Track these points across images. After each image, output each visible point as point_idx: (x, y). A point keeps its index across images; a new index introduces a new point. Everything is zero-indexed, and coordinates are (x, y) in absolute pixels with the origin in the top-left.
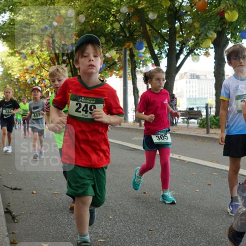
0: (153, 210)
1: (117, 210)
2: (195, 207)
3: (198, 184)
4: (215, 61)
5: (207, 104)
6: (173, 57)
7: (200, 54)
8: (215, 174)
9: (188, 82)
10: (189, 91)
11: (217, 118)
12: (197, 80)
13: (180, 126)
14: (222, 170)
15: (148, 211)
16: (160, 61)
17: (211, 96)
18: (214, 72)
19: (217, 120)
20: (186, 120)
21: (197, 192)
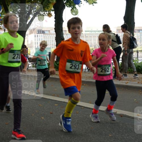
2: (41, 131)
3: (43, 113)
4: (55, 20)
5: (50, 53)
7: (44, 15)
8: (56, 105)
9: (36, 36)
10: (37, 42)
11: (58, 63)
12: (43, 34)
13: (31, 69)
14: (61, 102)
15: (5, 135)
17: (54, 47)
18: (55, 29)
20: (35, 65)
21: (42, 119)
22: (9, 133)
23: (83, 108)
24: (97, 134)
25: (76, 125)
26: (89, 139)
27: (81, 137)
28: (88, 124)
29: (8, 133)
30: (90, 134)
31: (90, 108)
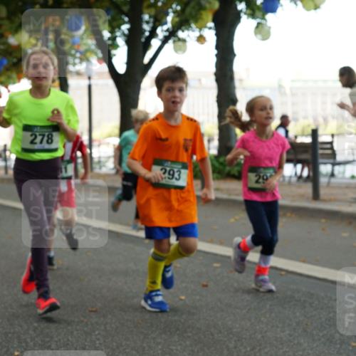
0: (99, 336)
1: (29, 340)
2: (178, 329)
3: (184, 285)
4: (216, 52)
6: (137, 45)
8: (216, 265)
11: (221, 160)
15: (88, 340)
16: (113, 52)
18: (216, 74)
19: (221, 164)
21: (181, 300)
22: (99, 334)
23: (283, 273)
24: (319, 340)
25: (268, 316)
26: (301, 353)
27: (280, 346)
28: (298, 314)
29: (97, 332)
30: (302, 341)
31: (301, 275)
